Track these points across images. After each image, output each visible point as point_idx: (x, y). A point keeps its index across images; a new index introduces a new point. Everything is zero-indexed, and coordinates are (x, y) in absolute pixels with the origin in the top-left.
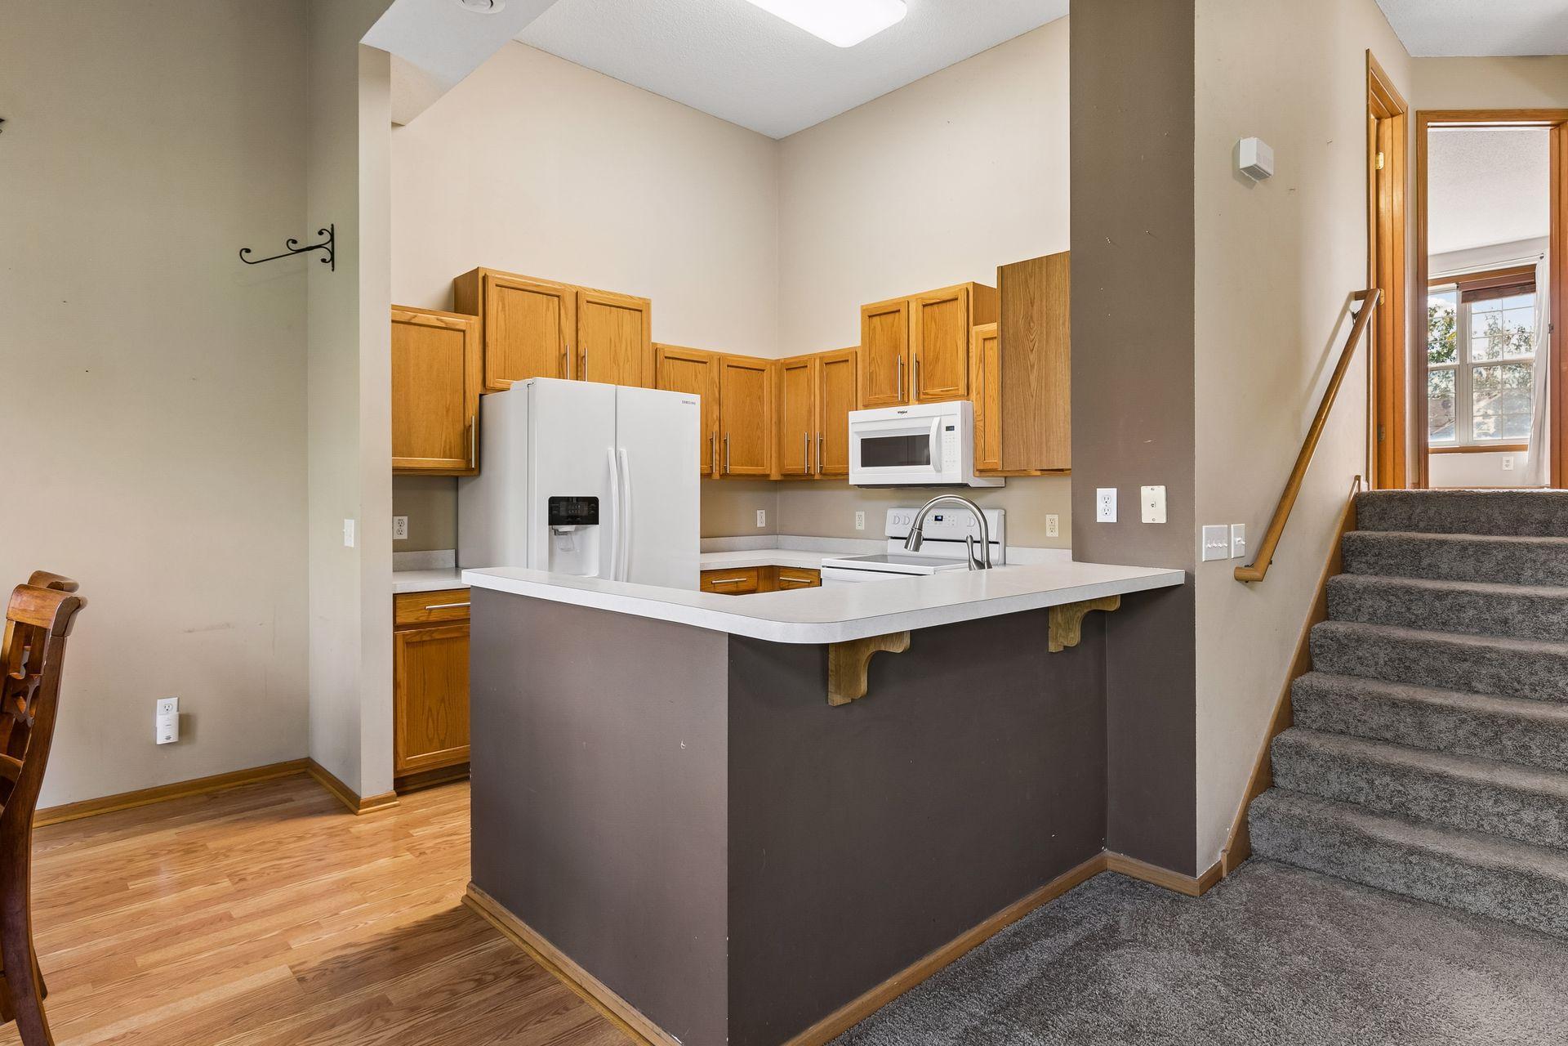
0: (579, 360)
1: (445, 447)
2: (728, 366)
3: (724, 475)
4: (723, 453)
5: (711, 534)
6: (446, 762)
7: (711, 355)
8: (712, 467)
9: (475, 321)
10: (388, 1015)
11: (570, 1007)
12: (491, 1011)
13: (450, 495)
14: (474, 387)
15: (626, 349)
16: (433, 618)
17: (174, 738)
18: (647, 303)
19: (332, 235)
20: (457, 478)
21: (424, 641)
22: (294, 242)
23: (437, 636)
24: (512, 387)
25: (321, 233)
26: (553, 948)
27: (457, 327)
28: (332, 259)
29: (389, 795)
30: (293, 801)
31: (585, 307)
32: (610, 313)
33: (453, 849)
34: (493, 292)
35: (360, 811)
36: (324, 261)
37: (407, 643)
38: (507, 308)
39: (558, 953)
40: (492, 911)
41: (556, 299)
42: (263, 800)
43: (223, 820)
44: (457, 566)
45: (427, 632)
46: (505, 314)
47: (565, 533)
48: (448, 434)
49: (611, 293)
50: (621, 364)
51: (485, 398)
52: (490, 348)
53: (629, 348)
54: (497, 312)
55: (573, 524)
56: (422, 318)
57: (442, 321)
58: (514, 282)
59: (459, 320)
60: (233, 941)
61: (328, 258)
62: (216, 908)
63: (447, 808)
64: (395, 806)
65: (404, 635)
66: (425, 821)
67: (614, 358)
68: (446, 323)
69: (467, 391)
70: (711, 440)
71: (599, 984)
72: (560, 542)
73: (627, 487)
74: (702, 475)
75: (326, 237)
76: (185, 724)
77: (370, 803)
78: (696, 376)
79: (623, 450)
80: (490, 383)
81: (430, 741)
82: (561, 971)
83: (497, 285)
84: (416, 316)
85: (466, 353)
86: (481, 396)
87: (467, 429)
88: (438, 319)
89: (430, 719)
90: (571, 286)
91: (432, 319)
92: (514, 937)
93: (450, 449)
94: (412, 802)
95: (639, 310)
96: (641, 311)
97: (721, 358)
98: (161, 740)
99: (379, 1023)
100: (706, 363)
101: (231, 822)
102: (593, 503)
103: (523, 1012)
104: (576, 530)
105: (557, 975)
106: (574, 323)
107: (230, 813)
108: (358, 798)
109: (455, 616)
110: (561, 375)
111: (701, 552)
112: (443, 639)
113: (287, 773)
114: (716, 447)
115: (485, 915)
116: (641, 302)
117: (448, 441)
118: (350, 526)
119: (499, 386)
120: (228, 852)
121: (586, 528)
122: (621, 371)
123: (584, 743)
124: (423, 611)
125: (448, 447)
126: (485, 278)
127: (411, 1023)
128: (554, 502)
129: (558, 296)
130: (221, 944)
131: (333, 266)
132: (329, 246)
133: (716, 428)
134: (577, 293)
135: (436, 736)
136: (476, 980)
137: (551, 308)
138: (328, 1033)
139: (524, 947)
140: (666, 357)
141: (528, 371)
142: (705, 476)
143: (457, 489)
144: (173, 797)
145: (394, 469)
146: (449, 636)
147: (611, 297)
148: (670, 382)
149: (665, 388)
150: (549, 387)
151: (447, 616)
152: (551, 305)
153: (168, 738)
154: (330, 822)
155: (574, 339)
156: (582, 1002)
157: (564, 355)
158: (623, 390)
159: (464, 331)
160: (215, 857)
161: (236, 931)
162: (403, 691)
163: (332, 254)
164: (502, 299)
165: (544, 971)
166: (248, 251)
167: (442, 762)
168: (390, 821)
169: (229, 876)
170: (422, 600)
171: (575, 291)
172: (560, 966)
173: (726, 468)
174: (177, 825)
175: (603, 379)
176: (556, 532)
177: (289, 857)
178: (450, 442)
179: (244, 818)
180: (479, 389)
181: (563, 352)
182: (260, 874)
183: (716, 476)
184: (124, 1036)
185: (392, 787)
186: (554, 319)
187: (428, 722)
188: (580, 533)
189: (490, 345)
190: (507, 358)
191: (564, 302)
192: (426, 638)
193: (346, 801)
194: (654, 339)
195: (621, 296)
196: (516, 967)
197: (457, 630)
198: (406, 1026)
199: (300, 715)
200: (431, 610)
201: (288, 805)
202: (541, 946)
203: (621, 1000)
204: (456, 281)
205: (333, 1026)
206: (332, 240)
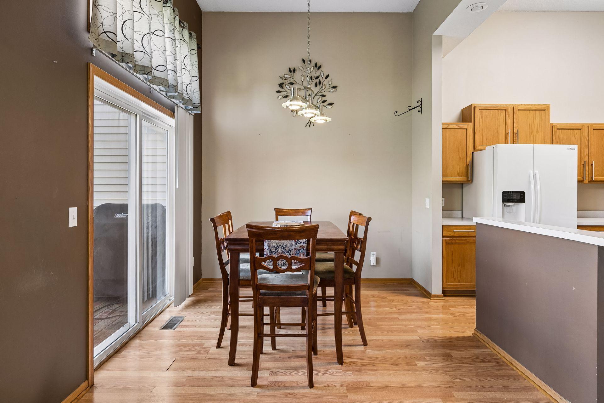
0: (515, 134)
1: (459, 173)
2: (594, 129)
3: (591, 182)
4: (591, 171)
5: (582, 209)
6: (460, 288)
7: (583, 125)
8: (583, 178)
9: (471, 124)
10: (453, 360)
11: (520, 379)
12: (488, 370)
13: (460, 190)
14: (470, 149)
15: (537, 128)
16: (456, 235)
17: (375, 265)
18: (548, 106)
19: (421, 102)
20: (462, 184)
21: (452, 243)
22: (410, 107)
23: (457, 241)
24: (486, 149)
25: (418, 102)
26: (511, 358)
27: (464, 128)
28: (421, 110)
29: (440, 295)
30: (409, 291)
31: (517, 112)
32: (529, 113)
33: (466, 318)
34: (478, 113)
35: (432, 298)
36: (419, 111)
37: (447, 243)
38: (483, 118)
39: (514, 360)
40: (485, 340)
41: (504, 111)
42: (400, 288)
43: (389, 292)
44: (462, 217)
45: (454, 240)
46: (482, 120)
47: (509, 206)
48: (460, 167)
49: (530, 105)
50: (535, 134)
51: (475, 153)
52: (476, 134)
53: (539, 127)
54: (480, 120)
55: (513, 202)
56: (451, 126)
57: (458, 126)
58: (486, 107)
59: (464, 125)
60: (401, 325)
61: (420, 110)
62: (394, 315)
63: (461, 304)
64: (443, 299)
65: (446, 240)
66: (454, 306)
67: (531, 132)
68: (460, 127)
69: (468, 151)
70: (583, 165)
71: (533, 375)
72: (507, 209)
73: (539, 187)
74: (579, 182)
75: (420, 103)
76: (378, 260)
77: (435, 296)
78: (575, 136)
79: (537, 172)
80: (477, 147)
81: (455, 279)
82: (515, 367)
83: (479, 110)
84: (449, 126)
85: (467, 137)
86: (473, 152)
87: (468, 166)
88: (457, 126)
89: (455, 272)
90: (511, 104)
91: (454, 126)
92: (495, 351)
93: (461, 173)
94: (449, 300)
95: (544, 110)
96: (545, 110)
97: (589, 126)
98: (372, 264)
99: (449, 360)
100: (580, 129)
101: (391, 293)
102: (523, 193)
103: (501, 375)
104: (514, 205)
105: (513, 367)
106: (513, 120)
107: (391, 290)
108: (431, 294)
109: (464, 235)
110: (506, 142)
111: (578, 218)
112: (460, 243)
113: (405, 282)
114: (586, 168)
115: (482, 341)
116: (545, 106)
117: (460, 170)
118: (427, 201)
119: (480, 148)
120: (393, 301)
121: (519, 204)
122: (535, 138)
123: (526, 284)
124: (453, 232)
125: (460, 173)
126: (474, 108)
127: (461, 364)
128: (504, 193)
129: (505, 110)
130: (397, 325)
131: (422, 112)
132: (420, 106)
133: (586, 159)
134: (514, 107)
135: (457, 278)
136: (482, 360)
137: (502, 115)
138: (434, 358)
139: (499, 355)
140: (558, 129)
141: (493, 141)
142: (580, 182)
143: (462, 188)
144: (375, 282)
145: (443, 181)
146: (461, 242)
147: (530, 106)
148: (560, 140)
149: (557, 143)
150: (502, 148)
151: (461, 235)
152: (502, 114)
153: (374, 264)
154: (422, 299)
155: (512, 126)
156: (525, 379)
157: (508, 133)
158: (536, 146)
159: (466, 129)
160: (390, 301)
161: (401, 323)
162: (445, 260)
163: (421, 108)
164: (481, 114)
165: (507, 365)
166: (397, 112)
167: (459, 288)
168: (442, 304)
169: (395, 307)
170: (452, 228)
171: (513, 106)
172: (515, 365)
173: (592, 178)
174: (378, 290)
175: (526, 142)
176: (505, 205)
177: (411, 307)
178: (461, 171)
179: (396, 293)
180: (472, 150)
181: (507, 132)
182: (404, 309)
183: (586, 181)
184: (379, 340)
185: (442, 292)
186: (503, 119)
187: (454, 272)
188: (515, 206)
189: (477, 133)
190: (483, 137)
191: (508, 111)
192: (453, 242)
193: (426, 294)
194: (551, 122)
195: (535, 105)
196: (496, 361)
197: (465, 240)
198: (459, 364)
199: (409, 264)
200: (455, 232)
201: (408, 292)
202: (507, 356)
203: (543, 383)
204: (462, 110)
205: (435, 357)
206: (421, 104)
